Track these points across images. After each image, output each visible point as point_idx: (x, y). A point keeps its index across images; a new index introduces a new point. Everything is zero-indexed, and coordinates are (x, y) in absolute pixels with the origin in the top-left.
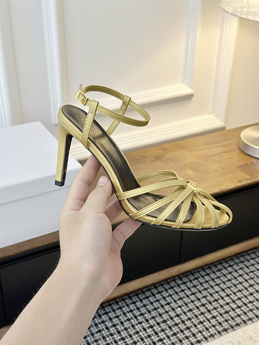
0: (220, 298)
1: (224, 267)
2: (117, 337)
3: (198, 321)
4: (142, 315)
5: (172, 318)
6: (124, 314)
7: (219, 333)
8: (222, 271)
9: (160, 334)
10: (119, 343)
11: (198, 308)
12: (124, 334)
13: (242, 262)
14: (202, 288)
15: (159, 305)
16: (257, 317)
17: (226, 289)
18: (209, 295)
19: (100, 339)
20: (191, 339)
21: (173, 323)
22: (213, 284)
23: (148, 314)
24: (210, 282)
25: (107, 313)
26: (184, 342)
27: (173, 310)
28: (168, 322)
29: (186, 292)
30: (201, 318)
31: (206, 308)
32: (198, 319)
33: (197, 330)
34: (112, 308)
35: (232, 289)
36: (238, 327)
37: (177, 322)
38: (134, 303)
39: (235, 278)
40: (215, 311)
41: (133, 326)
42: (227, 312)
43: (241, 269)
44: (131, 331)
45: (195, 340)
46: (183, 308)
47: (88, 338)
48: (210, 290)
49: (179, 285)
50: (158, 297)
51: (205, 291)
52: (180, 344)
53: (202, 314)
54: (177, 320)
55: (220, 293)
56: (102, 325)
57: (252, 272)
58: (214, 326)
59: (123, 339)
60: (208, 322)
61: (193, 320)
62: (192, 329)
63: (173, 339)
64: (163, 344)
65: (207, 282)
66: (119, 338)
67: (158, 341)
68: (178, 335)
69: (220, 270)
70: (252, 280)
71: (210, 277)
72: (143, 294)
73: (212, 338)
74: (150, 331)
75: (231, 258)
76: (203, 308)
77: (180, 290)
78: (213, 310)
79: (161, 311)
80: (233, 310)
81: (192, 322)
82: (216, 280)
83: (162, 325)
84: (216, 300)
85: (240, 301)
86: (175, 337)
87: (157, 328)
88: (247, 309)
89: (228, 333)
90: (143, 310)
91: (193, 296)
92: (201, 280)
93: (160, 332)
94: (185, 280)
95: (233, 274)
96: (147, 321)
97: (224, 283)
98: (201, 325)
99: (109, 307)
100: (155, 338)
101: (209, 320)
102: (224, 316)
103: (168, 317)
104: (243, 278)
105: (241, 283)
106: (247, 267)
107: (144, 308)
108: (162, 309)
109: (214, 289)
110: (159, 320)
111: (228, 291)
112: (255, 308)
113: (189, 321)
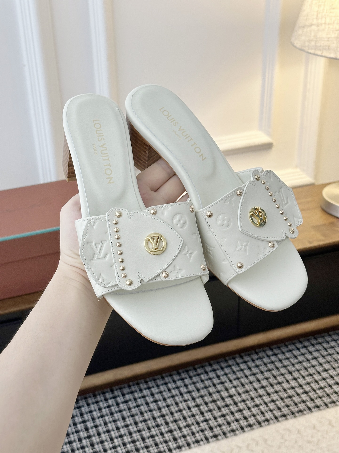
0: (285, 381)
1: (296, 347)
2: (156, 414)
3: (253, 404)
4: (189, 392)
5: (223, 399)
6: (169, 390)
7: (276, 418)
8: (294, 352)
9: (206, 414)
10: (158, 420)
11: (256, 390)
12: (165, 411)
13: (320, 343)
14: (265, 369)
15: (211, 384)
16: (326, 405)
17: (294, 372)
18: (272, 377)
19: (137, 415)
20: (241, 422)
21: (223, 404)
22: (279, 365)
23: (197, 392)
24: (276, 363)
25: (149, 388)
26: (232, 424)
27: (227, 389)
28: (218, 403)
29: (245, 371)
30: (258, 401)
31: (266, 391)
32: (254, 402)
33: (249, 414)
34: (157, 382)
35: (301, 372)
36: (300, 414)
37: (228, 403)
38: (182, 379)
39: (308, 360)
40: (275, 394)
41: (177, 404)
42: (290, 397)
43: (318, 350)
44: (174, 409)
45: (246, 423)
46: (238, 389)
47: (124, 413)
48: (275, 372)
49: (238, 364)
50: (212, 375)
51: (268, 373)
52: (228, 426)
53: (260, 396)
54: (228, 401)
55: (286, 376)
56: (142, 399)
57: (330, 355)
58: (271, 411)
59: (163, 416)
60: (264, 406)
61: (248, 402)
62: (244, 412)
63: (221, 421)
64: (207, 424)
65: (272, 362)
66: (159, 414)
67: (202, 422)
68: (227, 417)
69: (290, 351)
70: (327, 364)
71: (277, 357)
72: (194, 371)
73: (266, 423)
74: (195, 410)
75: (308, 338)
76: (262, 390)
77: (238, 369)
78: (273, 393)
79: (212, 390)
80: (298, 395)
81: (246, 404)
82: (283, 361)
83: (210, 405)
84: (279, 383)
85: (308, 386)
86: (222, 418)
87: (204, 408)
88: (316, 396)
89: (287, 419)
90: (191, 388)
91: (253, 376)
92: (266, 360)
93: (207, 412)
94: (247, 358)
95: (306, 355)
96: (194, 399)
97: (293, 365)
98: (256, 408)
99: (153, 382)
100: (200, 418)
101: (266, 404)
102: (286, 400)
103: (219, 397)
104: (317, 361)
105: (313, 366)
106: (326, 349)
107: (193, 386)
108: (213, 388)
109: (279, 371)
110: (208, 399)
111: (296, 375)
112: (325, 395)
113: (243, 403)
